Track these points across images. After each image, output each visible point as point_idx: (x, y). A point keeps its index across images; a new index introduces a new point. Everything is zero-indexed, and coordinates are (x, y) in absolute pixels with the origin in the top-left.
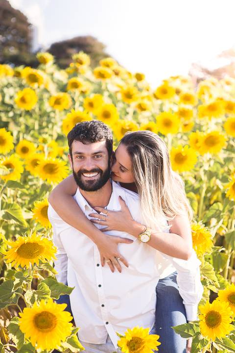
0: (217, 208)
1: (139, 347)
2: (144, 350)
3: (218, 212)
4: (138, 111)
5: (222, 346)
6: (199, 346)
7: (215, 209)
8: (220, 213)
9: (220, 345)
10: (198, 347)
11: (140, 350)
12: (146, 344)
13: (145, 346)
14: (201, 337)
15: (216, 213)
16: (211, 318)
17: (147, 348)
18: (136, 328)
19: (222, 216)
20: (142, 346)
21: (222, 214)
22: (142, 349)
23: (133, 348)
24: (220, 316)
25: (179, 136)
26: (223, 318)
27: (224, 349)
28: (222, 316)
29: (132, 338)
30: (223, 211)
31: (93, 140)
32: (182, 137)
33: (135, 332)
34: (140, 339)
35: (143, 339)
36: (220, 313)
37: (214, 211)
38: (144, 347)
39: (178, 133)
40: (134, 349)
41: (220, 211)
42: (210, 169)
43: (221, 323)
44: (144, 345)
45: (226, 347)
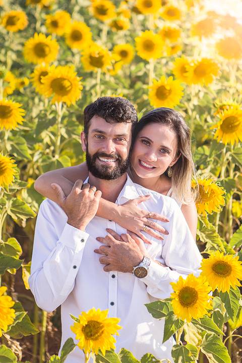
0: (202, 152)
1: (97, 333)
2: (103, 335)
3: (203, 157)
4: (114, 30)
5: (200, 327)
6: (173, 327)
7: (200, 154)
8: (206, 158)
9: (198, 325)
10: (171, 329)
11: (98, 336)
12: (105, 328)
13: (105, 332)
14: (175, 318)
15: (201, 158)
16: (186, 295)
17: (106, 334)
18: (92, 311)
19: (209, 162)
20: (101, 331)
21: (209, 159)
22: (101, 335)
23: (89, 334)
24: (197, 292)
25: (164, 61)
26: (199, 295)
27: (202, 331)
28: (199, 293)
29: (88, 322)
30: (210, 156)
31: (121, 120)
32: (167, 63)
33: (91, 315)
34: (98, 323)
35: (101, 323)
36: (196, 289)
37: (199, 156)
38: (102, 332)
39: (162, 58)
40: (91, 335)
41: (206, 155)
42: (200, 104)
43: (198, 301)
44: (103, 330)
45: (205, 328)
